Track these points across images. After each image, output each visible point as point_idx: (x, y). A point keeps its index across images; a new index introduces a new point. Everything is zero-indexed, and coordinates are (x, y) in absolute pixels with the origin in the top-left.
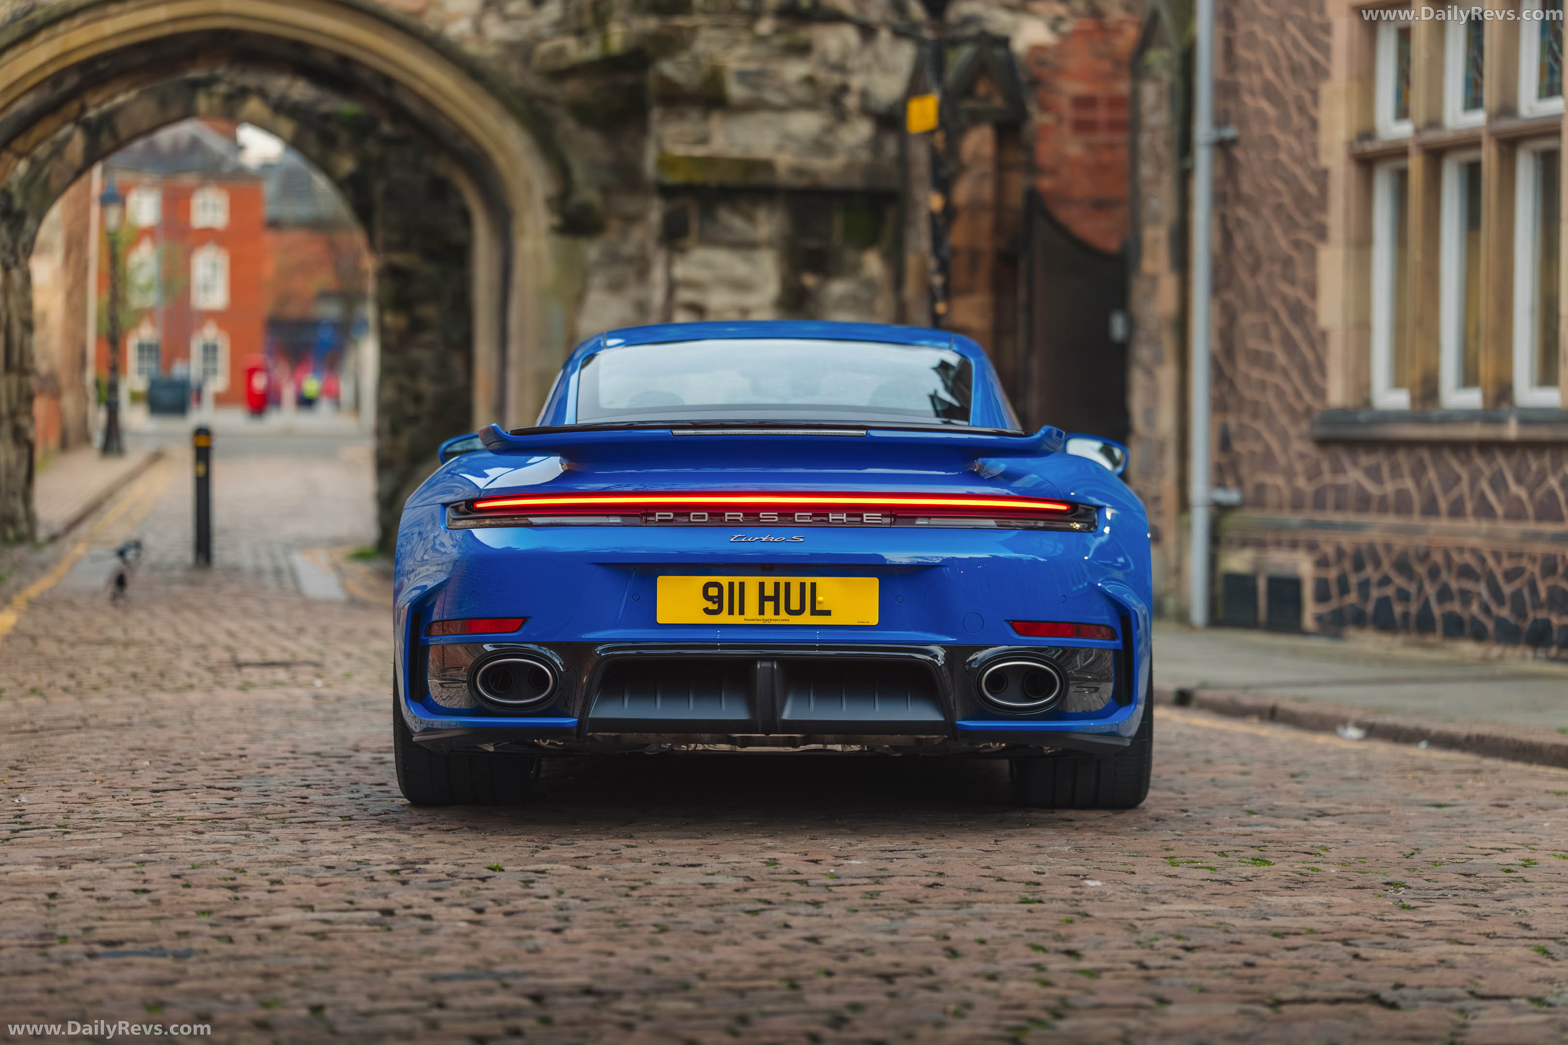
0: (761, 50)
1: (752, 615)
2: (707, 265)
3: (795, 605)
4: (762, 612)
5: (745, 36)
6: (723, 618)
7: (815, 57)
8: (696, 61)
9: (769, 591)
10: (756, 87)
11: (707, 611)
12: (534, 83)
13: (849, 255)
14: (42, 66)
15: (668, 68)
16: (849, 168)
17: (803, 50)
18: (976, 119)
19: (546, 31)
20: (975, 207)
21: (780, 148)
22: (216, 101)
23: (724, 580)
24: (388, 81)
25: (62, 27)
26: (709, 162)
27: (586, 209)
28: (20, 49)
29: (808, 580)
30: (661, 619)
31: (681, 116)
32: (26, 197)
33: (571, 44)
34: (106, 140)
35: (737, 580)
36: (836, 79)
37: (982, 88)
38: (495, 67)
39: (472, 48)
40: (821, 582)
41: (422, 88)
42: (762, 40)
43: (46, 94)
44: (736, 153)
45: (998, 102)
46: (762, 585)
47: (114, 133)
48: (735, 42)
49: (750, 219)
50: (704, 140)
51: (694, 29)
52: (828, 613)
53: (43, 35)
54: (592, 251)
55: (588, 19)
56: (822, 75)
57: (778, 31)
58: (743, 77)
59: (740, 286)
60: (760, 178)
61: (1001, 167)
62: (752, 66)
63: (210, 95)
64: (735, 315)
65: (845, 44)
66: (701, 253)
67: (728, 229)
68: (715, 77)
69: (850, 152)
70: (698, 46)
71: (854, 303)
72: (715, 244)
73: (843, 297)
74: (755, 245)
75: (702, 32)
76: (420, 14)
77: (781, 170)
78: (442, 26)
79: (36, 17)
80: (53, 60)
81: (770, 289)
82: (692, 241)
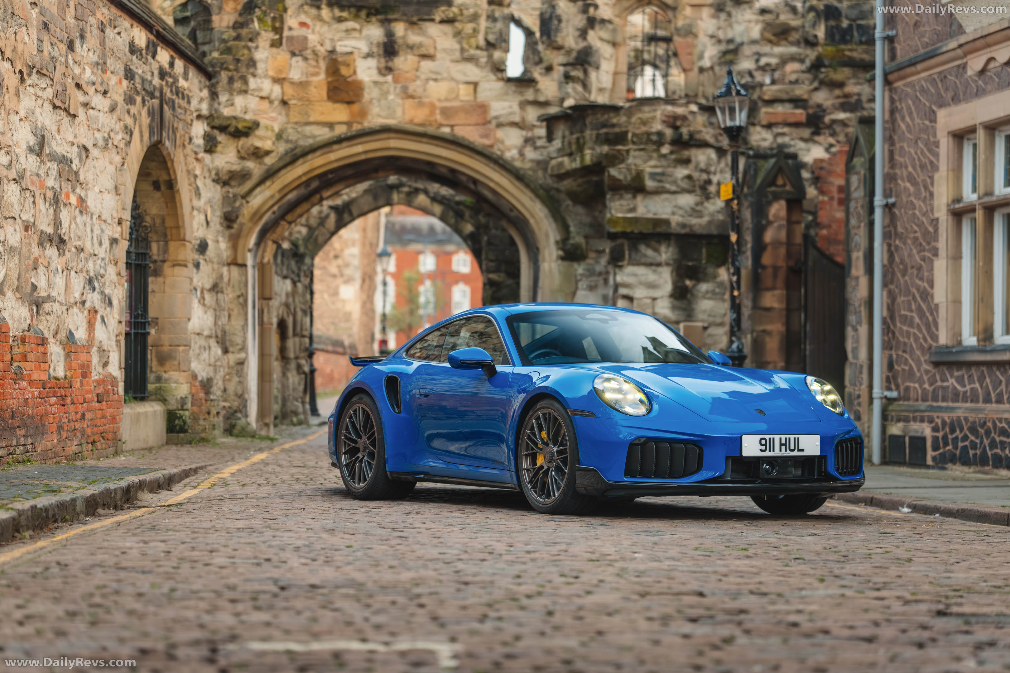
0: (664, 162)
2: (635, 275)
5: (655, 155)
7: (692, 166)
8: (629, 169)
10: (660, 181)
12: (549, 181)
13: (710, 270)
14: (300, 177)
15: (613, 172)
16: (710, 223)
17: (687, 162)
18: (776, 197)
19: (554, 155)
20: (776, 243)
21: (673, 213)
22: (402, 196)
24: (475, 182)
25: (310, 157)
26: (636, 220)
27: (577, 247)
28: (289, 168)
31: (621, 197)
32: (306, 245)
33: (566, 160)
34: (346, 217)
36: (704, 176)
37: (780, 182)
38: (530, 173)
39: (518, 164)
41: (492, 185)
42: (664, 156)
43: (302, 191)
44: (650, 216)
45: (788, 188)
48: (650, 158)
49: (656, 250)
50: (633, 210)
51: (628, 151)
53: (301, 161)
54: (580, 269)
55: (574, 147)
56: (696, 175)
57: (672, 152)
58: (653, 176)
59: (652, 286)
60: (662, 229)
61: (790, 223)
62: (659, 170)
63: (399, 192)
64: (649, 301)
65: (709, 159)
66: (630, 269)
67: (645, 256)
68: (639, 176)
69: (712, 215)
70: (630, 160)
71: (713, 295)
72: (639, 264)
73: (707, 292)
74: (659, 265)
75: (632, 153)
76: (491, 146)
77: (673, 224)
78: (502, 152)
79: (298, 151)
80: (305, 174)
81: (668, 287)
82: (626, 262)
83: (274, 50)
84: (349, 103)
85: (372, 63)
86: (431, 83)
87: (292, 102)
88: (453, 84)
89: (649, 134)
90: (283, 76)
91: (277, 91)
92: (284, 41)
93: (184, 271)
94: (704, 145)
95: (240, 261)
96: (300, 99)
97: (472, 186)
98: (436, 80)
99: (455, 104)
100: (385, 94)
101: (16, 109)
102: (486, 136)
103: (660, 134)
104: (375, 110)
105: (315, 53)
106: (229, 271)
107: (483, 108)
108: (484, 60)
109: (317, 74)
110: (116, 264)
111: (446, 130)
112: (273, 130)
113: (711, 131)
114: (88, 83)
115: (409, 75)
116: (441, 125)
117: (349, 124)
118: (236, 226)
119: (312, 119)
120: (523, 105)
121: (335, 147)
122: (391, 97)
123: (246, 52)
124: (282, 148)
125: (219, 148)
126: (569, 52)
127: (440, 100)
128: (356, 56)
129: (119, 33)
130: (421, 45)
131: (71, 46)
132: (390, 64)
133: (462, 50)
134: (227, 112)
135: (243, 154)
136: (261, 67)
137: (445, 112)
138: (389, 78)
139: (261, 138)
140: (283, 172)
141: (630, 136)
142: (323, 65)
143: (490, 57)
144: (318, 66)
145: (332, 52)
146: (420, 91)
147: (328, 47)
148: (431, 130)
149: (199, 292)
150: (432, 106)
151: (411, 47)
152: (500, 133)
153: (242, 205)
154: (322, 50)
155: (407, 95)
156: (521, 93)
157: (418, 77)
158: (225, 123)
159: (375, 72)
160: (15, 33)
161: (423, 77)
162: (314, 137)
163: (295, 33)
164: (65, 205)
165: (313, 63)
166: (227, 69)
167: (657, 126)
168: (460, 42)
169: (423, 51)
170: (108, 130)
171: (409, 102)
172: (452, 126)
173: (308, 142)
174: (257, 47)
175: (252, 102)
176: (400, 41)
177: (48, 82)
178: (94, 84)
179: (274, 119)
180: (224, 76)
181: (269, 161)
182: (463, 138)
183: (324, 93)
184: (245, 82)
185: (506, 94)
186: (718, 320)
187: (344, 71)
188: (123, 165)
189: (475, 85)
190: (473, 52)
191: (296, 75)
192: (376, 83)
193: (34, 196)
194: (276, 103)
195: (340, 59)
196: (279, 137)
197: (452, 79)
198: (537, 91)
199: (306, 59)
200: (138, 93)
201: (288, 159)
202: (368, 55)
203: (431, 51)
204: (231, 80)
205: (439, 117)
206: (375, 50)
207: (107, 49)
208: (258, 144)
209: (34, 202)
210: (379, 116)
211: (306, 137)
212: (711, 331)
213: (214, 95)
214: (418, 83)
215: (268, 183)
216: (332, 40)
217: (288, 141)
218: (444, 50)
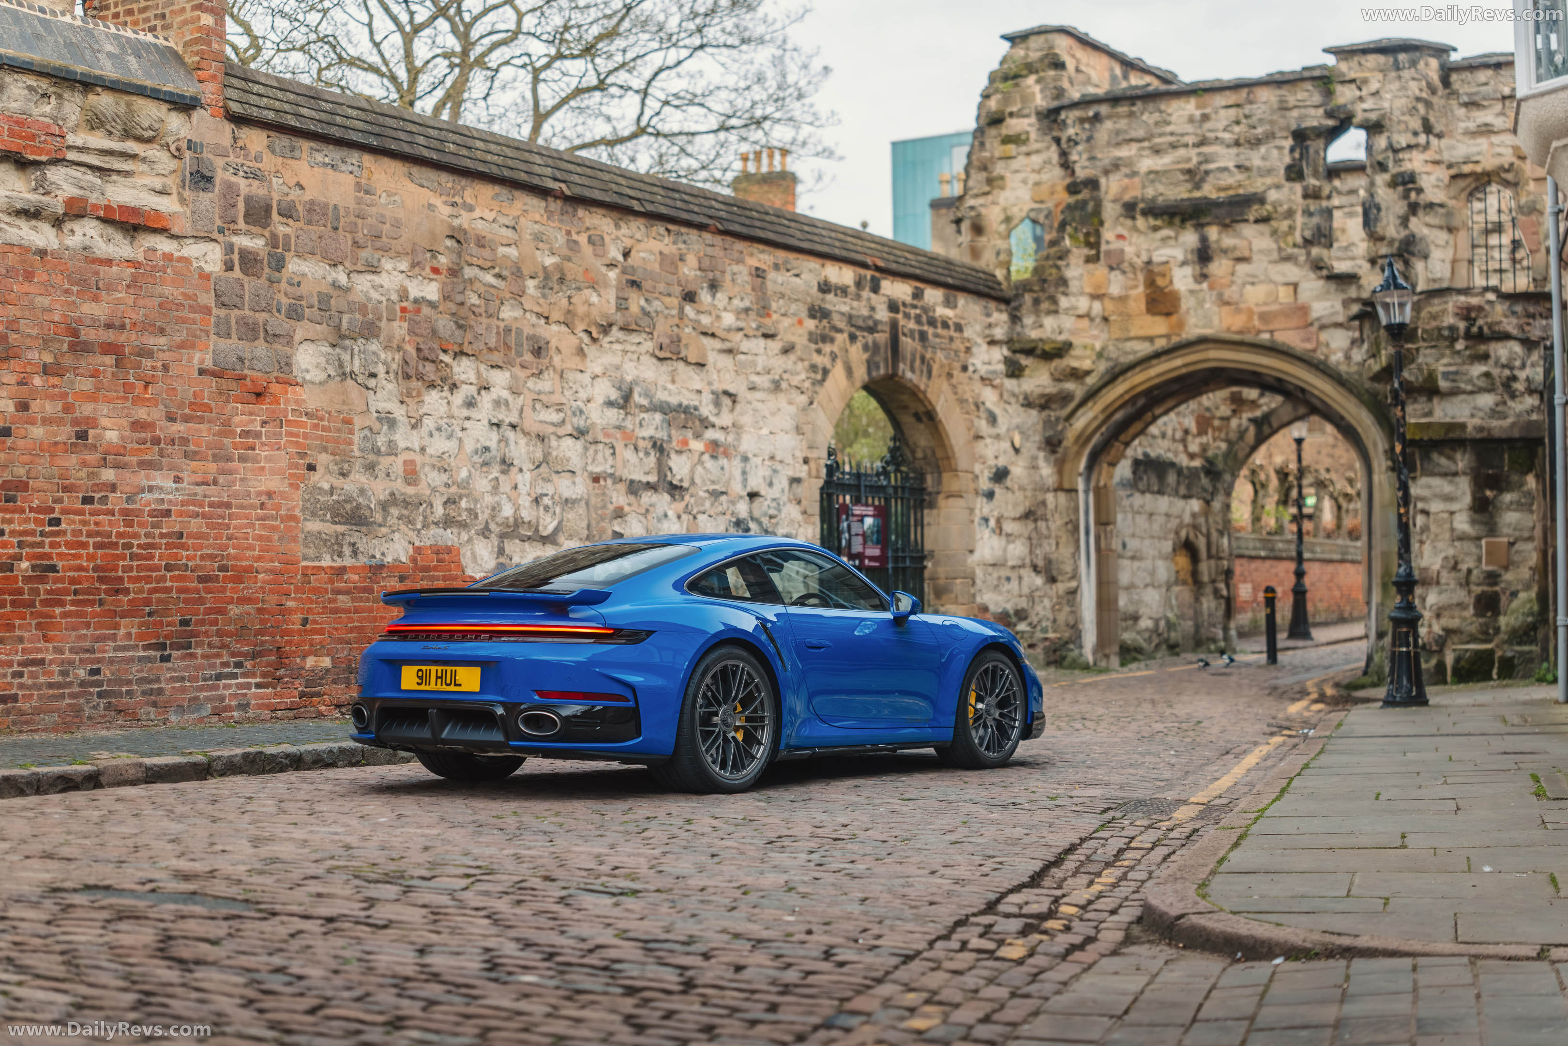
0: (1458, 360)
1: (433, 686)
2: (1429, 487)
3: (448, 681)
4: (436, 684)
5: (1448, 352)
7: (1491, 362)
8: (1420, 369)
10: (1454, 381)
13: (1515, 478)
14: (1122, 396)
15: (1405, 374)
16: (1514, 424)
17: (1485, 357)
19: (1365, 357)
21: (1473, 416)
25: (1129, 374)
26: (1429, 425)
29: (455, 668)
31: (1417, 401)
32: (1226, 463)
33: (1372, 364)
34: (1266, 430)
36: (1507, 372)
39: (1343, 368)
40: (459, 669)
41: (1316, 392)
42: (1458, 352)
44: (1448, 420)
47: (1270, 425)
48: (1443, 356)
49: (1450, 458)
50: (1430, 413)
51: (1418, 350)
52: (460, 685)
53: (1121, 379)
56: (1496, 372)
57: (1467, 348)
58: (1446, 375)
59: (1448, 498)
60: (1457, 434)
62: (1452, 369)
64: (1446, 515)
65: (1511, 352)
66: (1424, 480)
67: (1439, 465)
68: (1431, 377)
69: (1519, 415)
70: (1420, 360)
71: (1519, 506)
72: (1432, 474)
73: (1511, 503)
74: (1455, 474)
75: (1422, 351)
76: (1314, 351)
77: (1470, 428)
78: (1327, 357)
79: (1117, 370)
80: (1127, 392)
81: (1467, 499)
82: (1418, 473)
83: (1091, 266)
84: (1168, 314)
85: (1188, 270)
86: (1249, 288)
87: (1112, 318)
88: (1272, 287)
89: (1439, 329)
90: (1102, 291)
91: (1097, 307)
92: (1102, 256)
93: (960, 502)
94: (1506, 337)
95: (1066, 486)
96: (1121, 314)
97: (1300, 395)
98: (1253, 284)
99: (1274, 307)
100: (1201, 303)
101: (580, 367)
102: (1308, 340)
103: (1452, 328)
104: (1192, 320)
105: (1132, 265)
106: (1056, 497)
107: (1304, 310)
108: (1302, 258)
109: (1136, 287)
110: (799, 502)
111: (1266, 336)
112: (1093, 349)
113: (1514, 321)
114: (729, 330)
115: (1224, 281)
116: (1259, 332)
117: (1168, 336)
118: (1061, 450)
119: (1132, 334)
120: (1346, 303)
121: (1154, 362)
122: (1207, 305)
123: (1054, 271)
124: (1102, 366)
125: (1027, 372)
126: (1392, 242)
127: (1257, 305)
128: (1172, 265)
129: (797, 275)
130: (1235, 248)
131: (690, 297)
132: (1205, 271)
133: (1280, 249)
134: (1034, 334)
135: (1057, 375)
136: (1074, 286)
137: (1264, 317)
138: (1205, 285)
139: (1077, 358)
140: (1104, 391)
141: (1420, 332)
142: (1141, 277)
143: (1309, 254)
144: (1136, 279)
145: (1149, 263)
146: (1236, 297)
147: (1144, 258)
148: (1249, 338)
149: (992, 523)
150: (1250, 312)
151: (1225, 251)
152: (1324, 336)
153: (1064, 428)
154: (1139, 262)
155: (1224, 303)
156: (1343, 291)
157: (1233, 282)
158: (1028, 346)
159: (1190, 280)
160: (570, 297)
161: (1239, 281)
162: (1135, 352)
163: (1112, 247)
164: (679, 452)
165: (1131, 275)
166: (1031, 291)
167: (1449, 320)
168: (1277, 242)
169: (1238, 254)
170: (780, 371)
171: (1226, 309)
172: (1272, 332)
173: (1131, 358)
174: (1068, 265)
175: (1068, 322)
176: (1214, 246)
177: (644, 335)
178: (741, 329)
179: (1096, 337)
180: (1028, 298)
181: (1090, 380)
182: (1284, 344)
183: (1143, 306)
184: (1053, 300)
185: (1328, 292)
186: (1526, 534)
187: (1160, 282)
188: (811, 403)
189: (1295, 286)
190: (1290, 250)
191: (1115, 290)
192: (1192, 292)
193: (613, 447)
194: (1098, 320)
195: (1156, 270)
196: (1100, 355)
197: (1271, 281)
198: (1360, 287)
199: (1124, 272)
200: (840, 331)
201: (1107, 378)
202: (1184, 263)
203: (1246, 254)
204: (1037, 302)
205: (1257, 323)
206: (1189, 257)
207: (769, 293)
208: (1075, 364)
209: (614, 454)
210: (1196, 326)
211: (1127, 353)
212: (1519, 546)
213: (1015, 319)
214: (1234, 288)
215: (1090, 404)
216: (1148, 250)
217: (1108, 359)
218: (1261, 251)
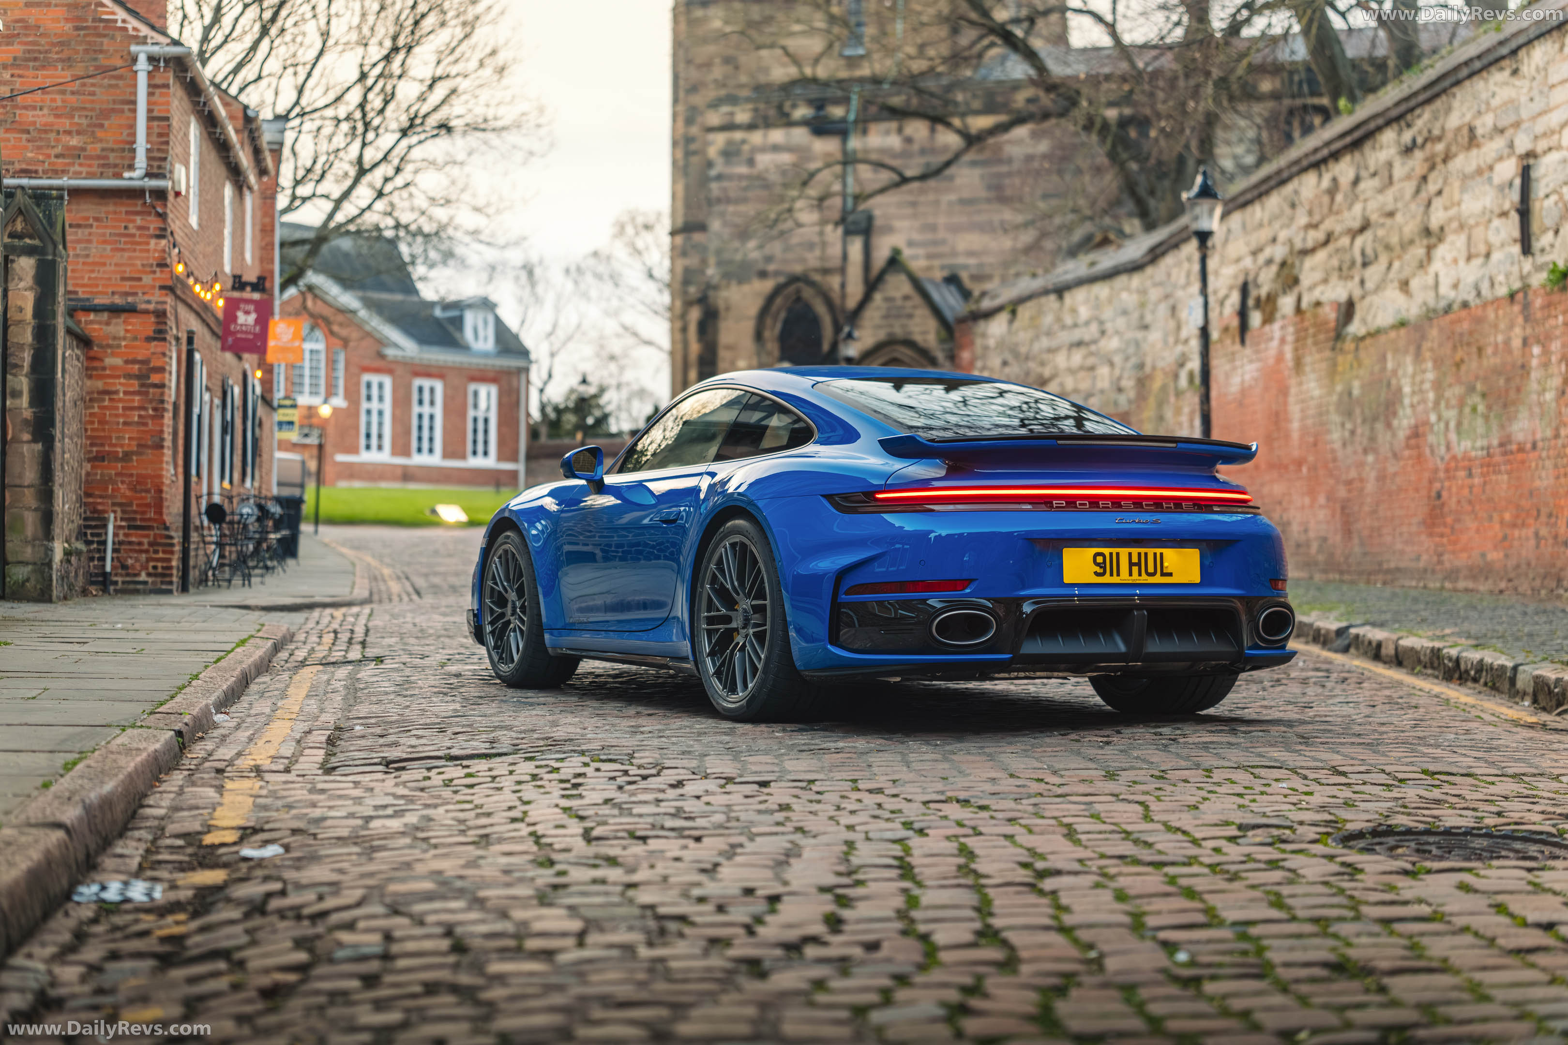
1: (1124, 577)
3: (1151, 569)
4: (1131, 574)
6: (1107, 579)
9: (1135, 559)
11: (1096, 574)
23: (1106, 551)
29: (1158, 551)
30: (1067, 580)
35: (1114, 550)
40: (1166, 551)
46: (1130, 554)
52: (1170, 574)
